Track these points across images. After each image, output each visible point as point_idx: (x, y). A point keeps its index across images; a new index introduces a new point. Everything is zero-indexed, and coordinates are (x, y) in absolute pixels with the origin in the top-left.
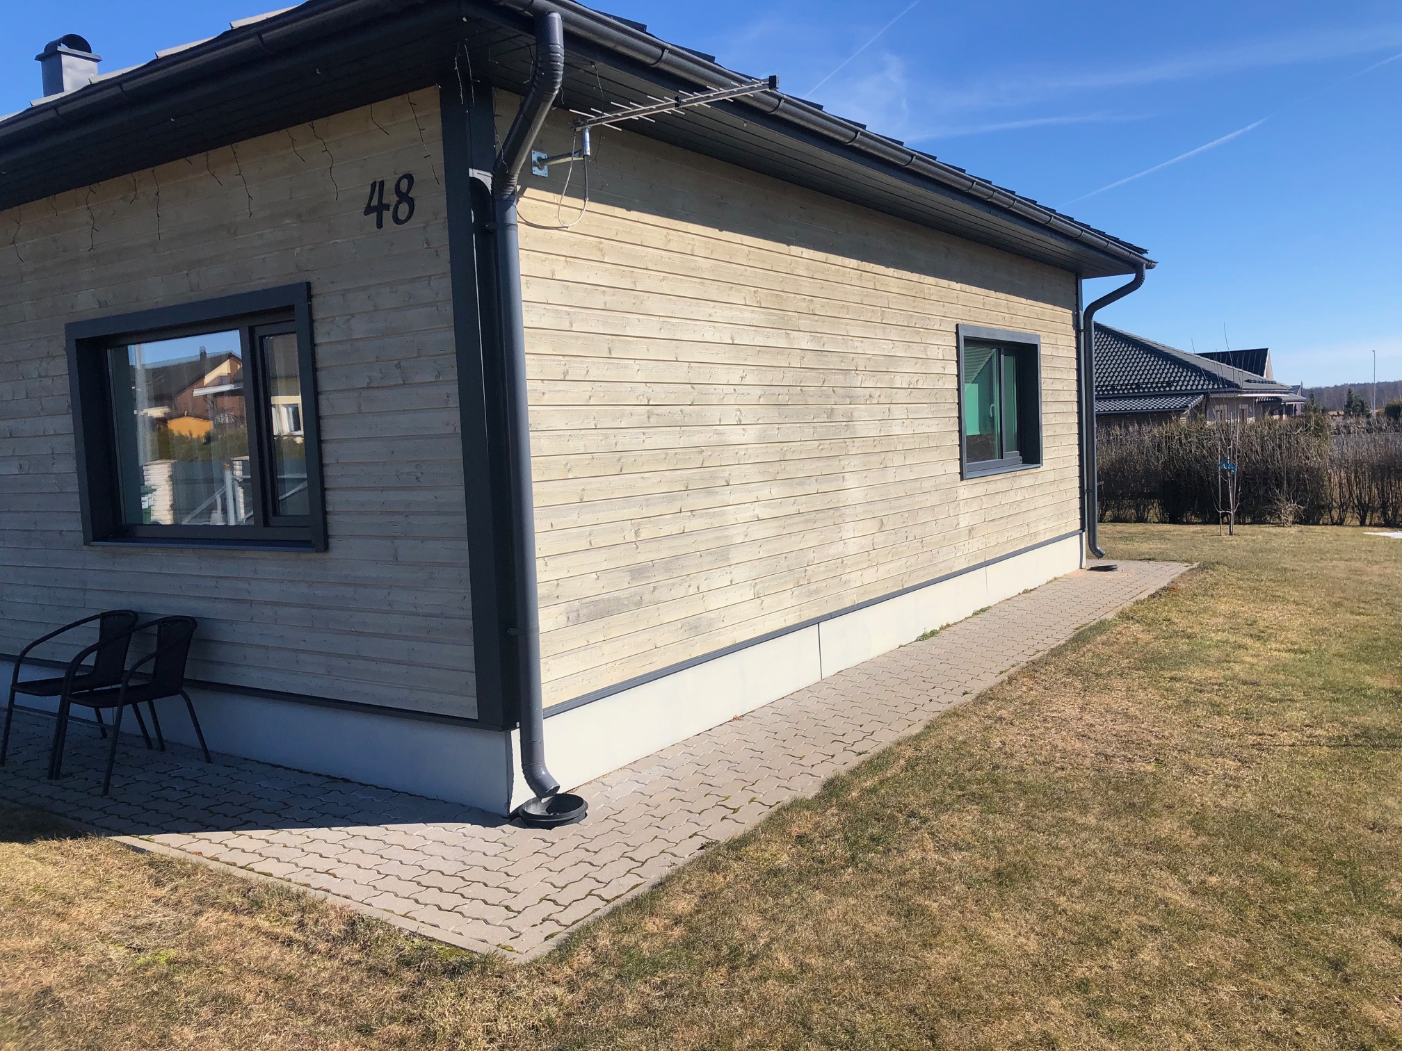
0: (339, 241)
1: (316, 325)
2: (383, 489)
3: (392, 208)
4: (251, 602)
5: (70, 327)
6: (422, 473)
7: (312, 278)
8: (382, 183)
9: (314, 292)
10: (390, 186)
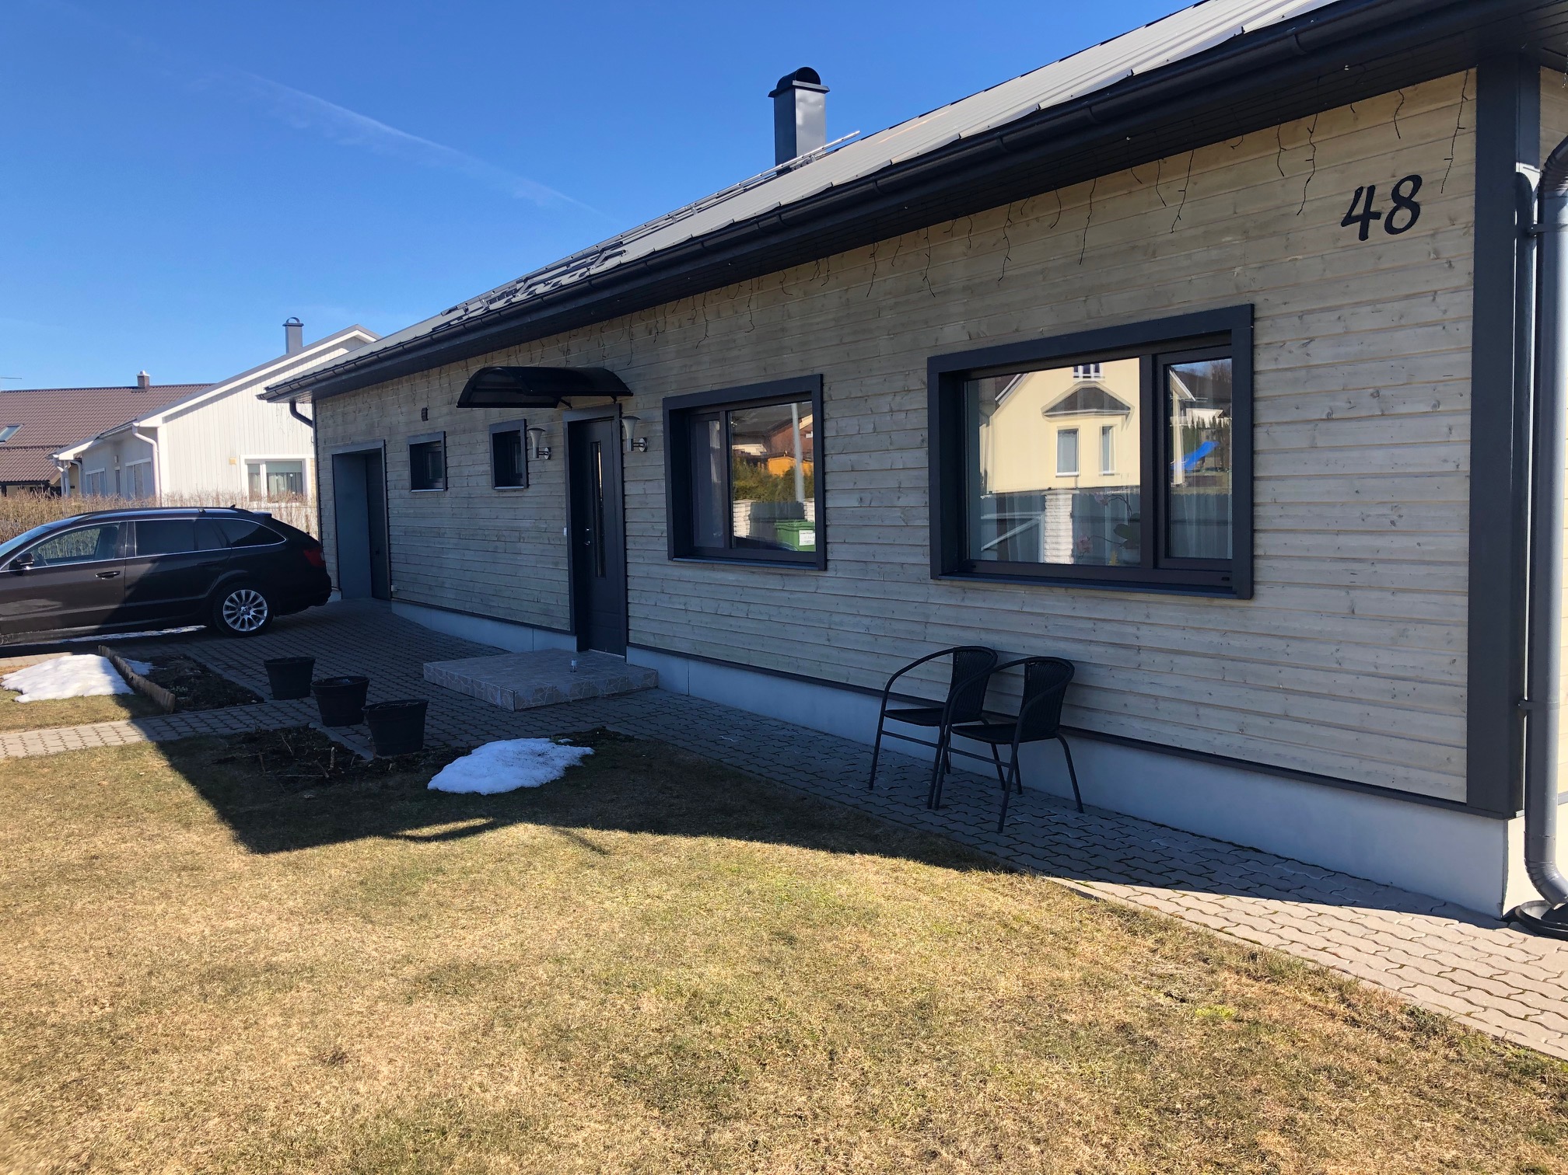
0: (1300, 257)
1: (1257, 351)
2: (1338, 533)
3: (1384, 217)
4: (1139, 648)
5: (931, 361)
6: (1400, 516)
7: (1258, 300)
8: (1372, 189)
9: (1258, 314)
10: (1384, 190)
